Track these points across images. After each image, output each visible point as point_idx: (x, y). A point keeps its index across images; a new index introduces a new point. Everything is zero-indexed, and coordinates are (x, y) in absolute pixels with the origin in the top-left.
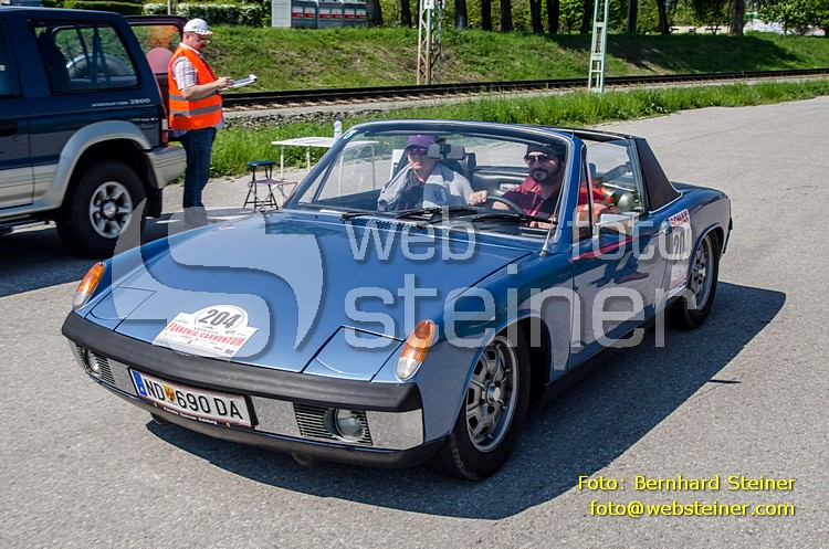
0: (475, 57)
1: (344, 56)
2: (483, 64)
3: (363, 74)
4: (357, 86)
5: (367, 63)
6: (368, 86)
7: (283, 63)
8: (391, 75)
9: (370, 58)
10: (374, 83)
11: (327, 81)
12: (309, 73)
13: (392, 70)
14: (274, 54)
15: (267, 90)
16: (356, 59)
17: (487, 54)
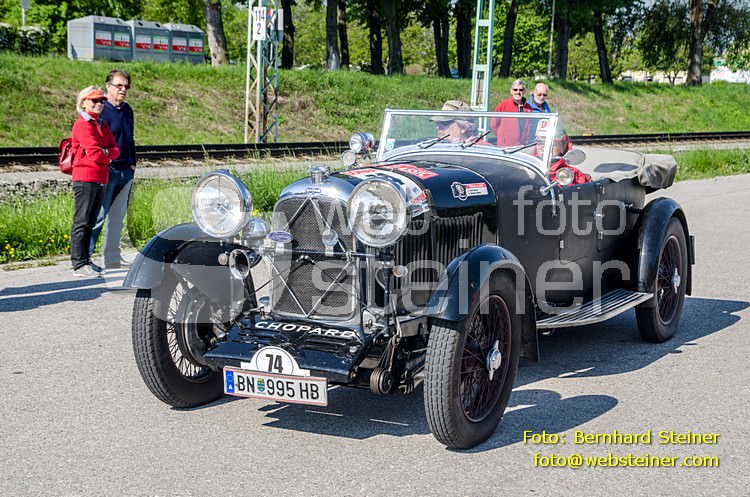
0: (341, 106)
1: (155, 99)
2: (353, 116)
3: (181, 126)
4: (168, 142)
5: (188, 110)
6: (185, 143)
7: (61, 106)
8: (221, 128)
9: (192, 104)
10: (193, 139)
13: (224, 121)
14: (48, 93)
16: (172, 104)
17: (358, 102)
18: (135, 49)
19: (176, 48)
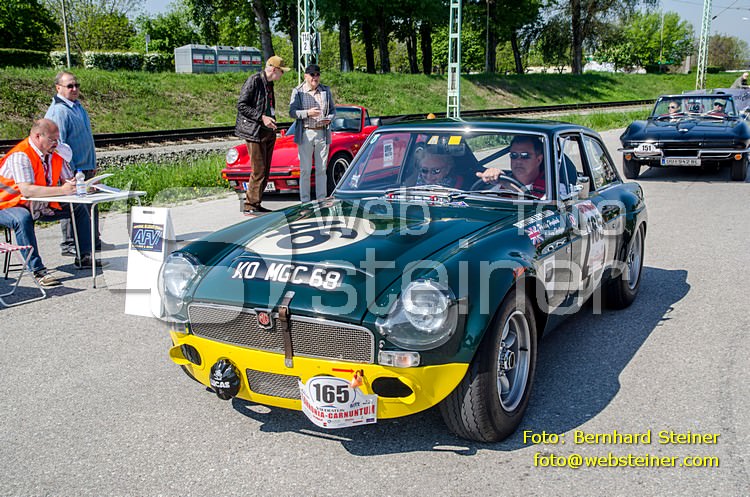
0: (355, 95)
7: (178, 104)
8: (280, 113)
11: (220, 120)
12: (204, 113)
14: (170, 96)
15: (161, 129)
18: (218, 65)
19: (244, 62)
